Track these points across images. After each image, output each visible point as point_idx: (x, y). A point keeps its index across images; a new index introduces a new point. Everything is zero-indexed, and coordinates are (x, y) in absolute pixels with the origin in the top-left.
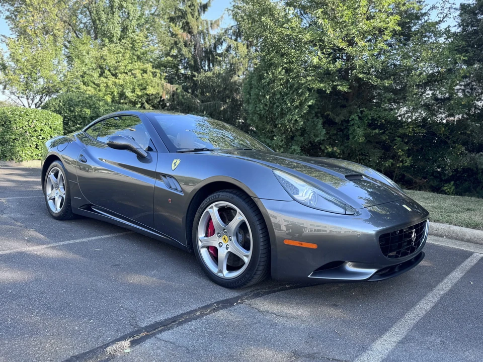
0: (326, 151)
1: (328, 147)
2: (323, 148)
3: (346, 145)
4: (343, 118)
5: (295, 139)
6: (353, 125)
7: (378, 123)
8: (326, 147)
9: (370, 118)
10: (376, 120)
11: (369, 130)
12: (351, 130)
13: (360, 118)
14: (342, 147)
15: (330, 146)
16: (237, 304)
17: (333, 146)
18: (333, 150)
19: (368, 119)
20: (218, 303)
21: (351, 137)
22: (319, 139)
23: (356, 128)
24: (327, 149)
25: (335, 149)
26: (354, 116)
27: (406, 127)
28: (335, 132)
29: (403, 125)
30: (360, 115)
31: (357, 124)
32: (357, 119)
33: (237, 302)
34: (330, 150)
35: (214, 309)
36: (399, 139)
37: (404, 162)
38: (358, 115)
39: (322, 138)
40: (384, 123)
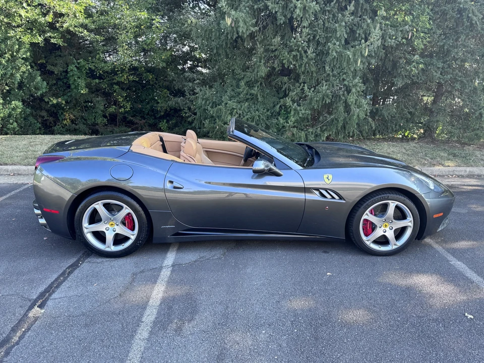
0: (50, 103)
1: (52, 99)
2: (46, 100)
3: (69, 94)
4: (61, 69)
5: (12, 92)
6: (73, 75)
7: (96, 74)
8: (50, 99)
9: (87, 68)
10: (93, 71)
11: (89, 80)
12: (72, 80)
13: (78, 68)
14: (66, 97)
15: (54, 97)
16: (81, 264)
17: (57, 98)
18: (58, 101)
19: (86, 68)
20: (68, 268)
21: (73, 87)
22: (41, 92)
23: (76, 78)
24: (51, 101)
25: (60, 100)
26: (72, 67)
27: (121, 75)
28: (55, 82)
29: (118, 73)
30: (77, 65)
31: (77, 75)
32: (76, 70)
33: (79, 263)
34: (55, 102)
35: (69, 272)
36: (117, 87)
37: (125, 107)
38: (76, 66)
39: (44, 91)
40: (102, 73)
